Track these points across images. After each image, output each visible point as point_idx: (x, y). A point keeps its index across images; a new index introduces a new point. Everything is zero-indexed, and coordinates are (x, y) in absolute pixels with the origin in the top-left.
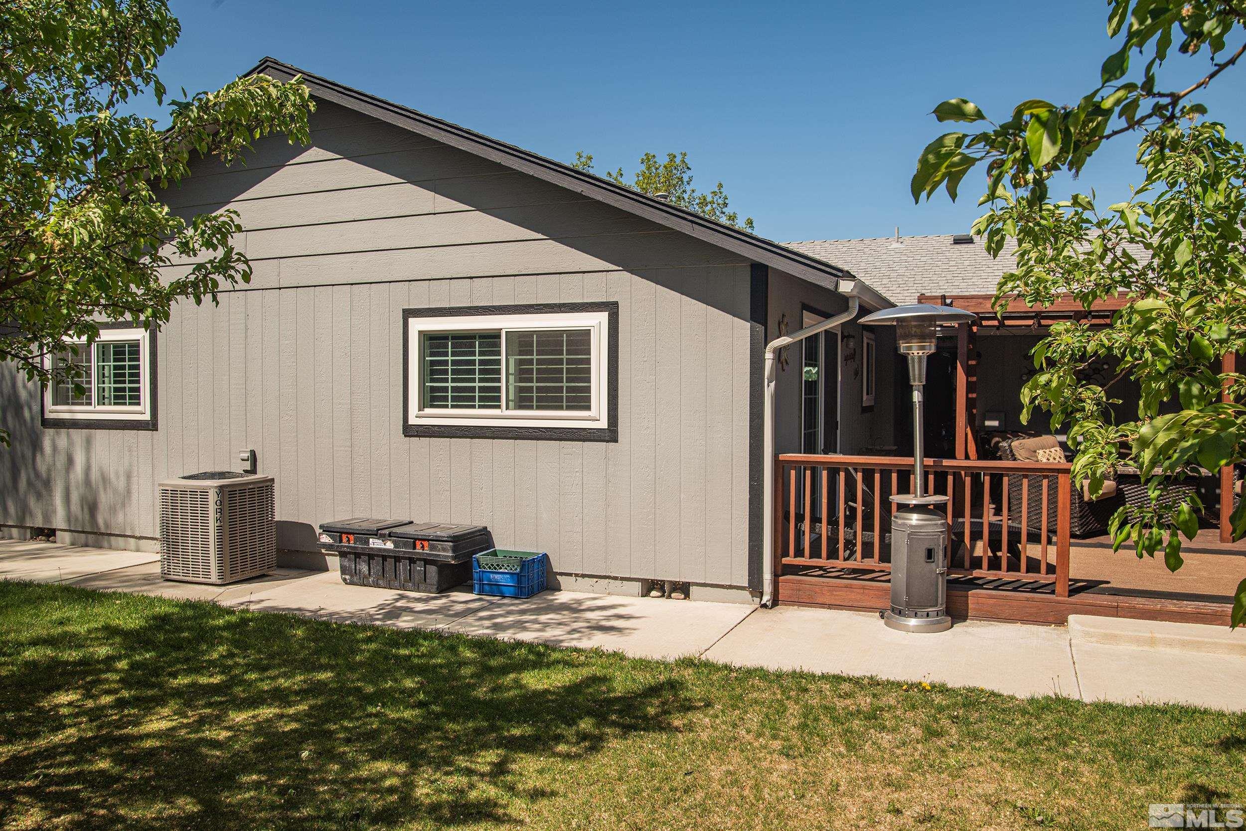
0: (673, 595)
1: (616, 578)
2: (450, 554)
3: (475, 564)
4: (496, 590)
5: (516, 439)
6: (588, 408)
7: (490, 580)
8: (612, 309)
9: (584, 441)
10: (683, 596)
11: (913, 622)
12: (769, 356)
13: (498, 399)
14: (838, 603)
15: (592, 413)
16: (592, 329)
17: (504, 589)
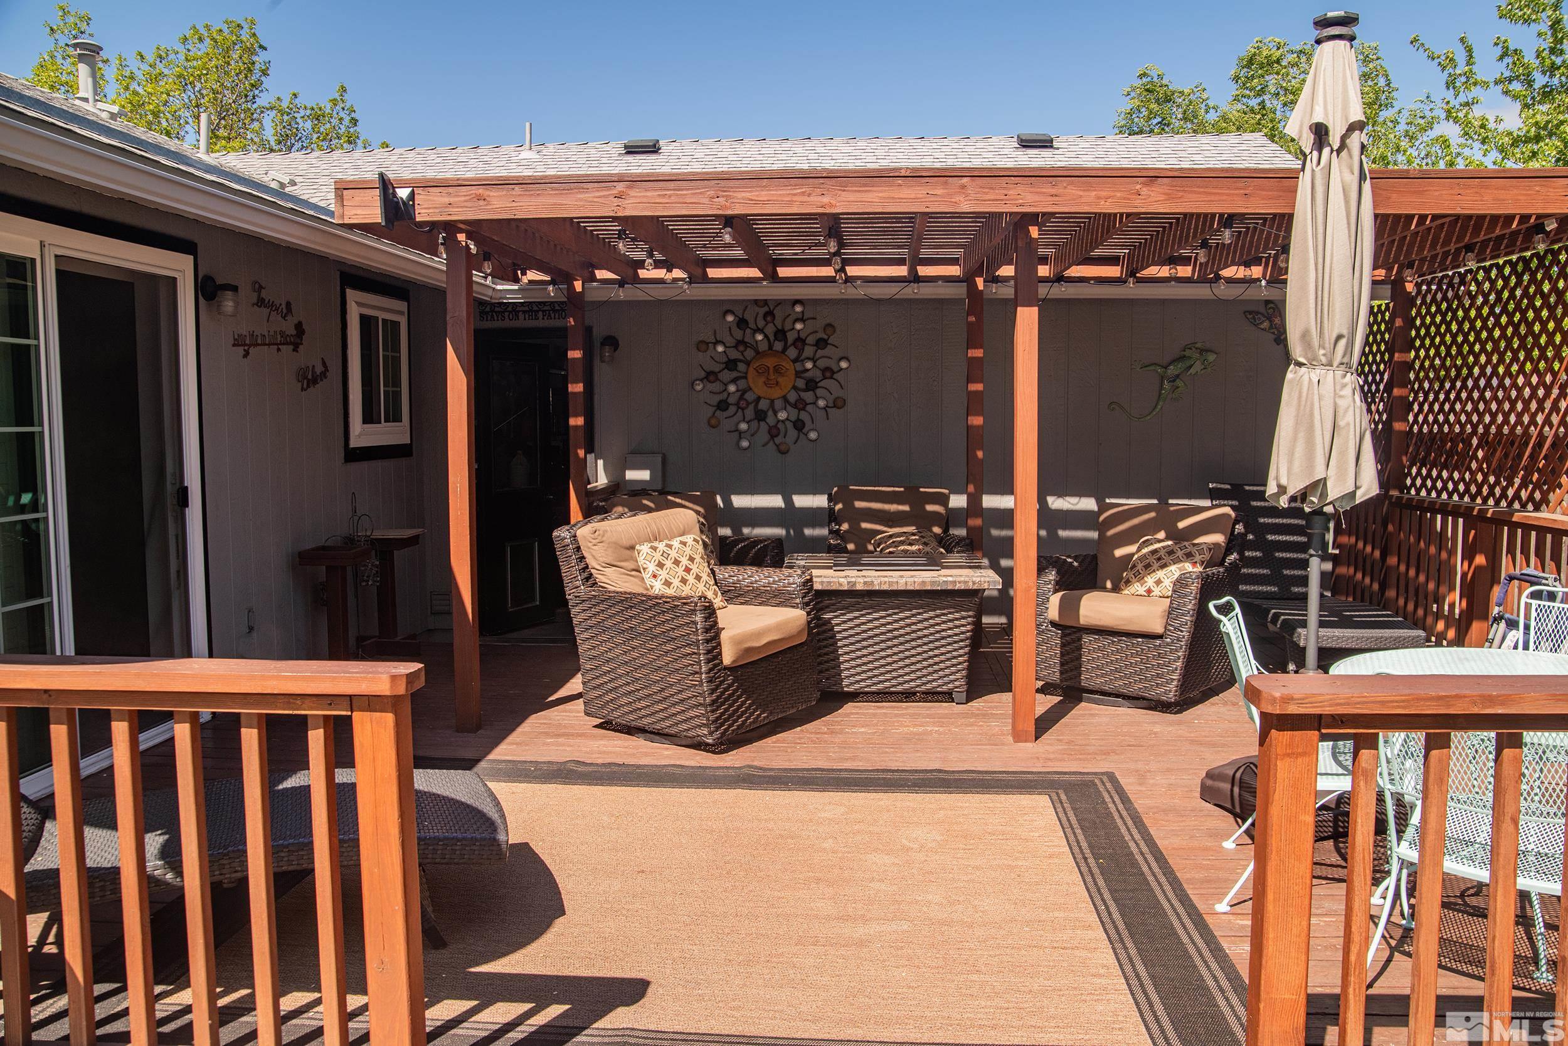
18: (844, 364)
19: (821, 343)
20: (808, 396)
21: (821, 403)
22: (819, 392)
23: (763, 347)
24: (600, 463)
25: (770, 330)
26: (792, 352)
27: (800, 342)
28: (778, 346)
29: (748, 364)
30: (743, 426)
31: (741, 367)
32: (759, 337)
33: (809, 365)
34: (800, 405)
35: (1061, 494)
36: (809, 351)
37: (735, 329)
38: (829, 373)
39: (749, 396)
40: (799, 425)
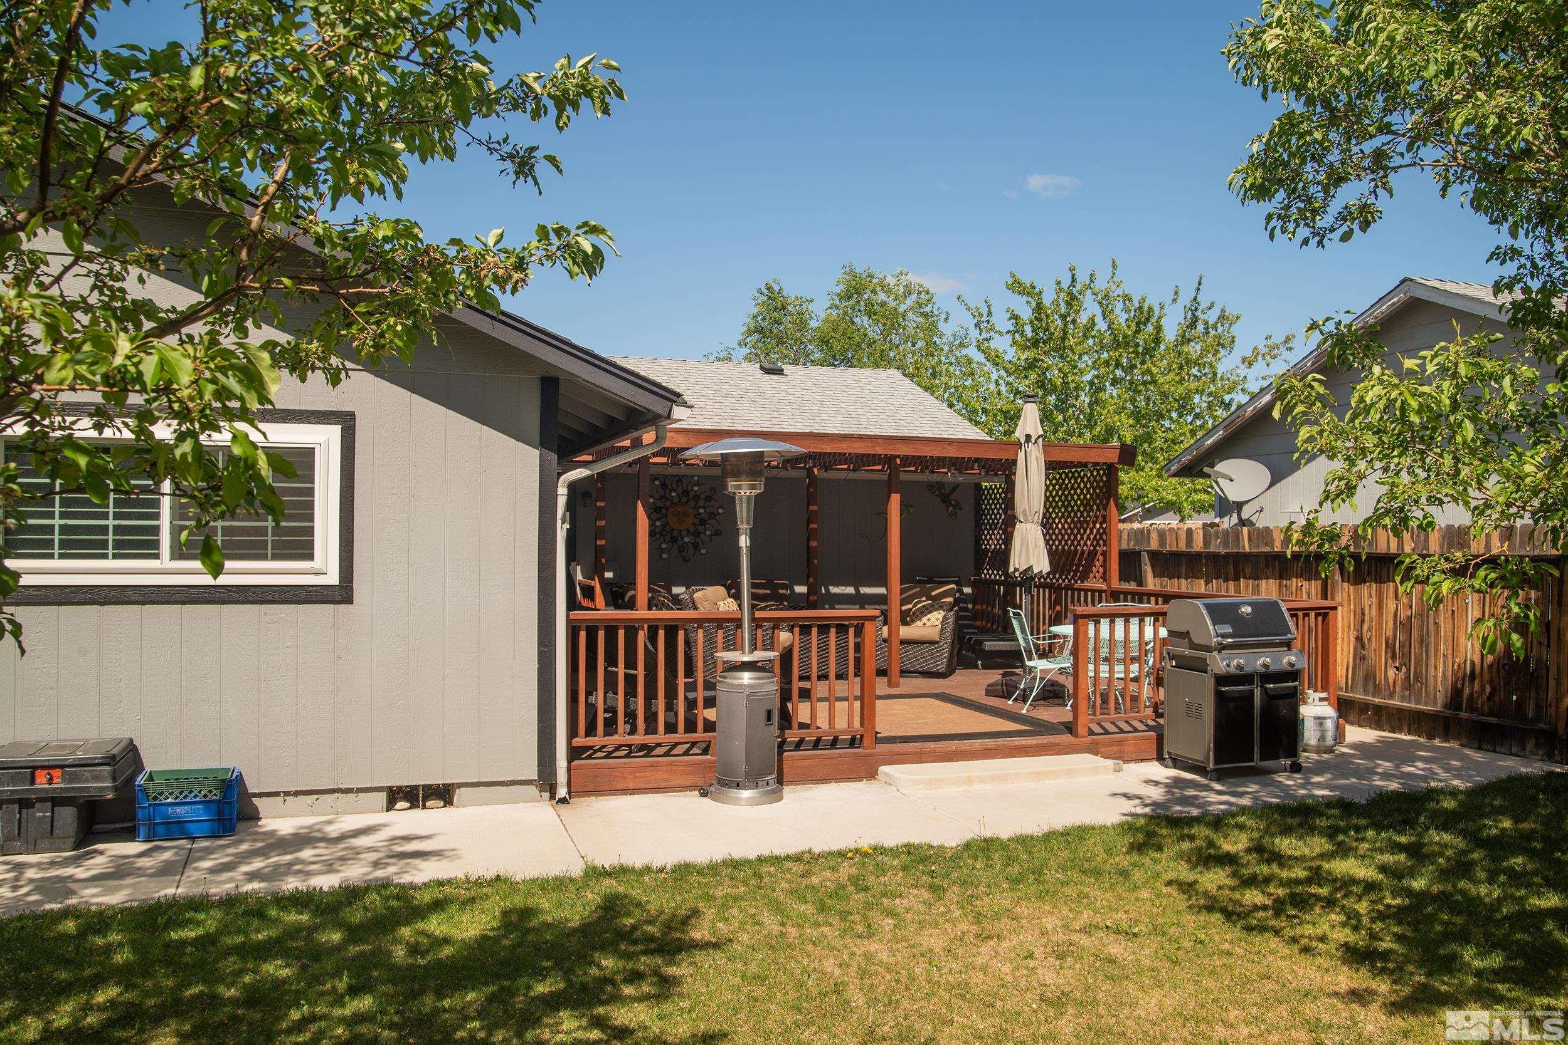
0: (428, 804)
1: (349, 791)
2: (108, 784)
3: (140, 795)
4: (175, 829)
5: (183, 603)
6: (310, 557)
7: (166, 816)
8: (347, 421)
9: (300, 603)
10: (442, 803)
11: (746, 794)
12: (562, 491)
13: (156, 545)
14: (643, 786)
15: (317, 563)
16: (317, 448)
17: (192, 827)
18: (720, 511)
19: (708, 499)
20: (701, 529)
21: (708, 533)
22: (707, 526)
23: (675, 500)
24: (579, 568)
25: (680, 490)
26: (692, 503)
27: (697, 497)
28: (684, 499)
29: (667, 509)
30: (664, 546)
31: (664, 511)
32: (674, 494)
33: (702, 511)
34: (696, 534)
35: (836, 585)
36: (701, 503)
37: (660, 489)
38: (712, 515)
39: (668, 528)
40: (696, 546)
